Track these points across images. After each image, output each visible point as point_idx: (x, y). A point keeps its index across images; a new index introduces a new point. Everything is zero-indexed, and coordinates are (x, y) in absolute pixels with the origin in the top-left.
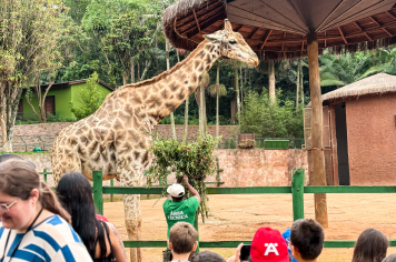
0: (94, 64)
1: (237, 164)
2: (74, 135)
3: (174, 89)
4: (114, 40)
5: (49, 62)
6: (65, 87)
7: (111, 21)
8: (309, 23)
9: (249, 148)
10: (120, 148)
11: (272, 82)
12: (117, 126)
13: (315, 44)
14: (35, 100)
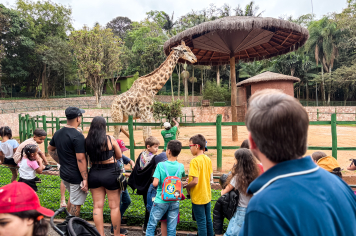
0: (138, 68)
1: (201, 113)
2: (119, 100)
3: (162, 76)
4: (146, 57)
5: (117, 67)
6: (125, 79)
7: (145, 48)
8: (231, 48)
9: (207, 106)
10: (140, 105)
11: (218, 76)
12: (139, 96)
13: (234, 58)
14: (111, 84)
